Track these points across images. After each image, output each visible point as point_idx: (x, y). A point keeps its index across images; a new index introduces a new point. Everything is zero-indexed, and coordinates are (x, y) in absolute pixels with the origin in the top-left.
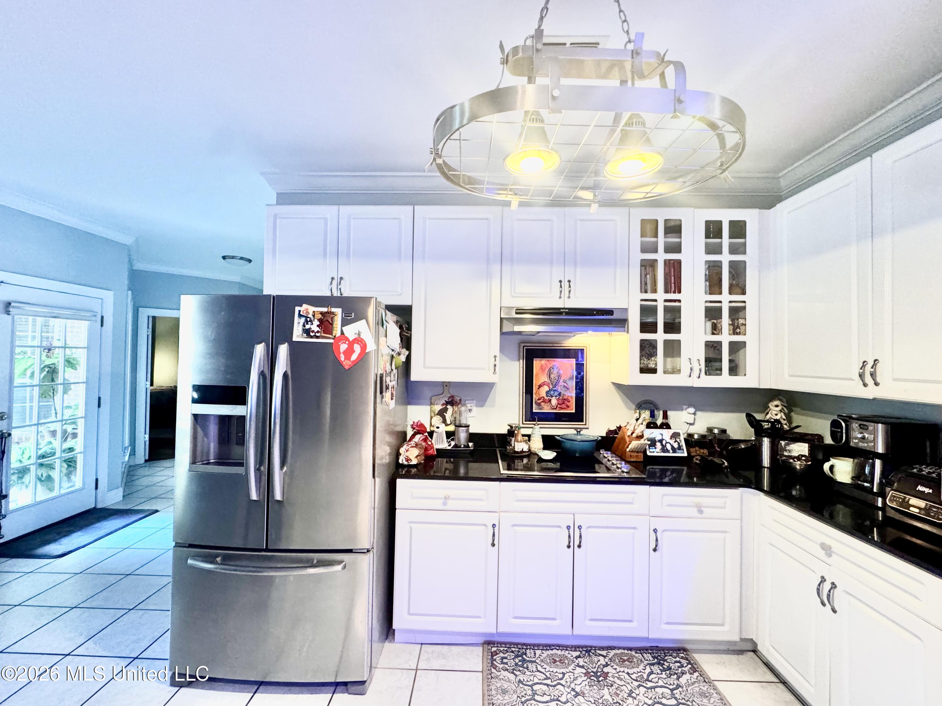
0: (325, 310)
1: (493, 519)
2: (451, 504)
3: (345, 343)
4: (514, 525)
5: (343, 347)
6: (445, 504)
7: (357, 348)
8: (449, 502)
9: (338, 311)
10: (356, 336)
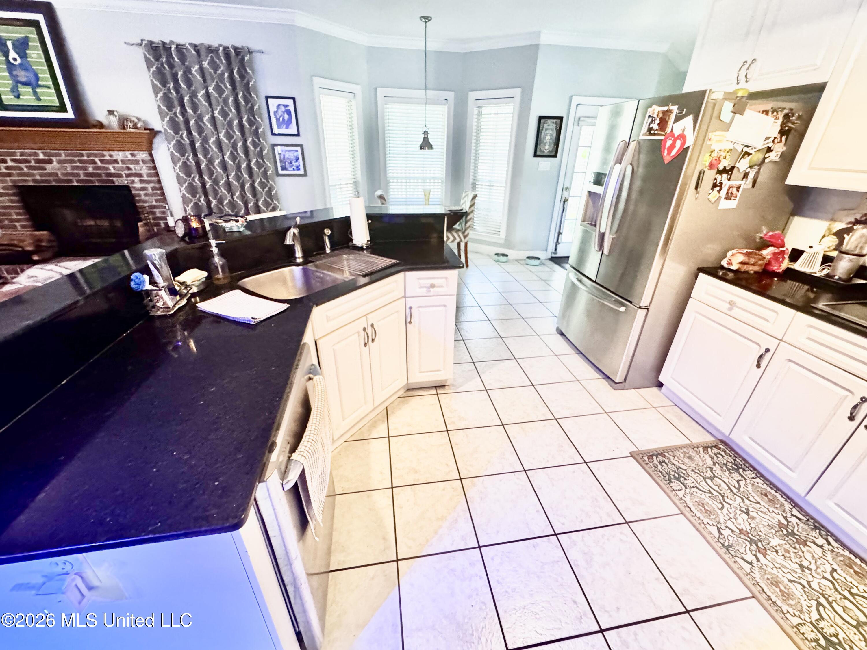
0: (665, 108)
1: (772, 344)
2: (736, 312)
3: (671, 139)
4: (790, 361)
5: (669, 143)
6: (730, 309)
7: (678, 143)
8: (736, 310)
9: (675, 109)
10: (681, 132)
